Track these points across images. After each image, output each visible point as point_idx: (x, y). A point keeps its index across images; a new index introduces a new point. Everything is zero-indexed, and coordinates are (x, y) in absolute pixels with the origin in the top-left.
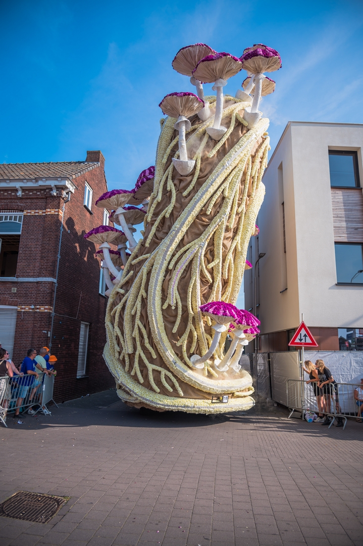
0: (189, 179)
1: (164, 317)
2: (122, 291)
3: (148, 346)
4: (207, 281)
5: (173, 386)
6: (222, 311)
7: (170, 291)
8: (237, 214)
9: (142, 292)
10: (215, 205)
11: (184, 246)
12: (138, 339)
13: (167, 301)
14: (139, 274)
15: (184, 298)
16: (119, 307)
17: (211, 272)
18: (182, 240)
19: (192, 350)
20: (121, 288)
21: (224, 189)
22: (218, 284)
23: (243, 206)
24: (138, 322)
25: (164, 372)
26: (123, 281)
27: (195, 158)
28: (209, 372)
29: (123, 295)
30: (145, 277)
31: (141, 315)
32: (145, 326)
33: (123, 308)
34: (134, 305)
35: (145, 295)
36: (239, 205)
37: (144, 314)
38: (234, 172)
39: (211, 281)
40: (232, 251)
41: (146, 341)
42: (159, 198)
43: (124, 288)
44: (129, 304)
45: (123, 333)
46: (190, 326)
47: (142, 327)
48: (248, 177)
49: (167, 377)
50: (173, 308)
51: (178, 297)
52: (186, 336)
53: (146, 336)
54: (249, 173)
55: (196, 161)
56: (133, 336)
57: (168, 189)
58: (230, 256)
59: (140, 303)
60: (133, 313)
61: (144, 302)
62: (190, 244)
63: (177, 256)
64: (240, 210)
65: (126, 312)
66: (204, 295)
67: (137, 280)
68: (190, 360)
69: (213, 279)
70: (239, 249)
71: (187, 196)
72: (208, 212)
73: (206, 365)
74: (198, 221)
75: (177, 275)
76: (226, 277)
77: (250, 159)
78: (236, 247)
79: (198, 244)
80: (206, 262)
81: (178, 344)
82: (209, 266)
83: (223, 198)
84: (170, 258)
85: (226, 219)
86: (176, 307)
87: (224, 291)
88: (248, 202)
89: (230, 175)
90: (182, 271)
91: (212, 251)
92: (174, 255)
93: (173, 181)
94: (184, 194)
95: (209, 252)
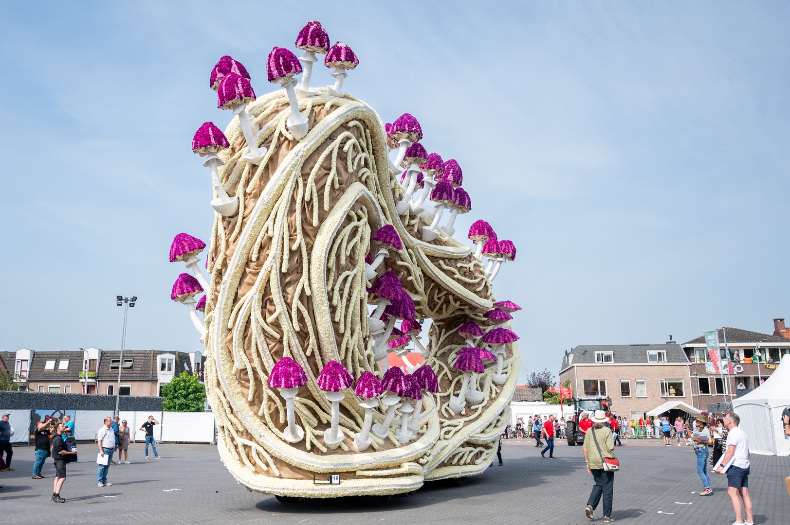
0: (233, 220)
3: (230, 416)
4: (273, 338)
7: (234, 353)
8: (290, 250)
10: (262, 248)
11: (239, 299)
13: (234, 365)
15: (252, 360)
17: (276, 325)
18: (237, 293)
19: (282, 420)
21: (268, 228)
22: (290, 337)
23: (300, 239)
25: (254, 446)
27: (237, 196)
28: (313, 445)
36: (292, 240)
38: (277, 205)
39: (278, 336)
40: (297, 296)
41: (227, 411)
46: (266, 391)
48: (298, 206)
49: (257, 452)
51: (245, 358)
52: (264, 403)
53: (226, 406)
54: (299, 202)
55: (238, 200)
62: (244, 298)
63: (234, 312)
64: (294, 247)
66: (276, 352)
68: (282, 432)
69: (281, 333)
70: (308, 292)
71: (234, 242)
72: (254, 258)
73: (307, 437)
74: (248, 270)
75: (236, 334)
76: (297, 329)
77: (300, 181)
78: (303, 290)
79: (251, 296)
80: (267, 315)
81: (260, 413)
82: (270, 319)
83: (270, 238)
84: (228, 315)
85: (276, 262)
86: (247, 372)
87: (305, 344)
88: (310, 232)
89: (272, 210)
90: (241, 329)
91: (272, 301)
92: (231, 311)
93: (223, 224)
94: (230, 239)
95: (268, 302)
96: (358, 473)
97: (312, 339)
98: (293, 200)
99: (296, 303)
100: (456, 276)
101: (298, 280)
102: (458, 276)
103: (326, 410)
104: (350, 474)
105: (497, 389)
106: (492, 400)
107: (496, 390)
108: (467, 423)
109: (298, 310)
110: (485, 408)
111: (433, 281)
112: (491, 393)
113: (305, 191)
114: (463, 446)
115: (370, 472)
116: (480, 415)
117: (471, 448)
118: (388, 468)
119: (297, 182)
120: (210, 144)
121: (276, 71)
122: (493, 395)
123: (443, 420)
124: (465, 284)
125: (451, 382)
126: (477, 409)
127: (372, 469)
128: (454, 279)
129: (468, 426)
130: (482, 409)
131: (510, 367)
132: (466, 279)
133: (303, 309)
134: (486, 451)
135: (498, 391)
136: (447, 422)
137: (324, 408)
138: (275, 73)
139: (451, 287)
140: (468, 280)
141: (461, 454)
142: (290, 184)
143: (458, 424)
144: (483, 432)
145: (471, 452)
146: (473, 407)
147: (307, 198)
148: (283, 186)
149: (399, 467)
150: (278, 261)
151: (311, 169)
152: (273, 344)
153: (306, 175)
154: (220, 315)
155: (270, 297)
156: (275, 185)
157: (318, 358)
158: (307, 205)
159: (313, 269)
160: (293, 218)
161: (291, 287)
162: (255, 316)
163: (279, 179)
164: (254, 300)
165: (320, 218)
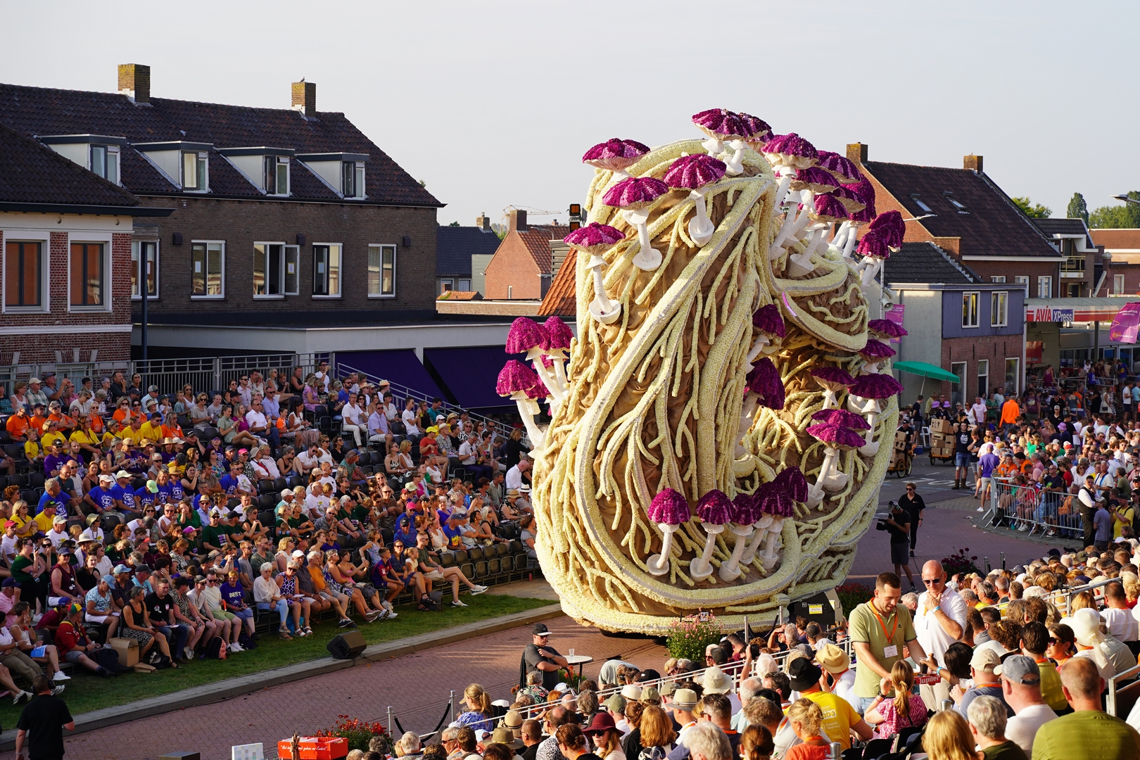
0: (612, 329)
1: (599, 508)
3: (583, 544)
4: (650, 464)
5: (623, 598)
7: (601, 478)
8: (683, 372)
9: (568, 474)
10: (650, 366)
11: (614, 420)
12: (569, 536)
13: (600, 490)
14: (564, 450)
15: (622, 485)
17: (657, 451)
18: (612, 412)
19: (647, 551)
21: (660, 347)
22: (670, 464)
23: (694, 360)
24: (566, 513)
25: (608, 578)
26: (547, 451)
28: (677, 576)
29: (549, 471)
30: (569, 457)
31: (570, 506)
32: (576, 521)
33: (549, 490)
34: (561, 490)
36: (686, 360)
37: (573, 504)
38: (672, 323)
39: (657, 462)
40: (683, 420)
42: (578, 352)
43: (549, 459)
44: (554, 486)
46: (635, 520)
47: (572, 520)
48: (696, 326)
49: (613, 585)
50: (608, 499)
51: (614, 484)
52: (631, 533)
53: (578, 533)
54: (697, 319)
55: (622, 306)
56: (564, 530)
58: (682, 427)
59: (567, 490)
60: (560, 500)
62: (621, 420)
63: (607, 433)
64: (688, 369)
65: (551, 497)
66: (652, 478)
67: (562, 456)
68: (645, 563)
69: (661, 459)
70: (696, 416)
71: (614, 354)
72: (640, 379)
73: (673, 568)
74: (631, 391)
75: (606, 457)
76: (680, 455)
77: (700, 295)
78: (691, 413)
79: (631, 420)
80: (648, 439)
81: (623, 543)
82: (652, 445)
83: (661, 359)
84: (597, 435)
85: (666, 385)
86: (613, 498)
87: (685, 469)
88: (705, 351)
89: (666, 327)
90: (614, 452)
91: (655, 425)
92: (603, 431)
93: (596, 328)
94: (610, 350)
95: (649, 426)
96: (729, 609)
97: (693, 466)
98: (691, 317)
100: (827, 318)
101: (686, 403)
102: (830, 317)
103: (693, 537)
104: (720, 611)
105: (864, 465)
106: (858, 485)
107: (863, 468)
108: (827, 524)
109: (683, 434)
110: (850, 497)
111: (795, 326)
112: (856, 471)
113: (704, 307)
114: (820, 558)
115: (741, 607)
116: (842, 511)
117: (830, 558)
118: (757, 603)
119: (696, 297)
122: (860, 477)
123: (800, 523)
124: (837, 326)
125: (801, 456)
126: (839, 500)
127: (742, 605)
128: (823, 321)
129: (828, 529)
130: (846, 500)
131: (883, 427)
132: (839, 319)
133: (688, 433)
134: (845, 558)
135: (867, 469)
136: (804, 526)
137: (690, 534)
140: (841, 321)
141: (817, 568)
142: (690, 301)
143: (816, 527)
144: (846, 534)
145: (829, 563)
146: (833, 498)
147: (706, 315)
148: (682, 304)
149: (768, 600)
150: (668, 384)
151: (712, 282)
152: (650, 470)
153: (705, 289)
154: (589, 435)
155: (653, 420)
156: (673, 302)
157: (695, 482)
158: (705, 323)
159: (704, 391)
160: (689, 338)
161: (678, 411)
162: (635, 440)
163: (677, 296)
164: (636, 425)
165: (717, 334)
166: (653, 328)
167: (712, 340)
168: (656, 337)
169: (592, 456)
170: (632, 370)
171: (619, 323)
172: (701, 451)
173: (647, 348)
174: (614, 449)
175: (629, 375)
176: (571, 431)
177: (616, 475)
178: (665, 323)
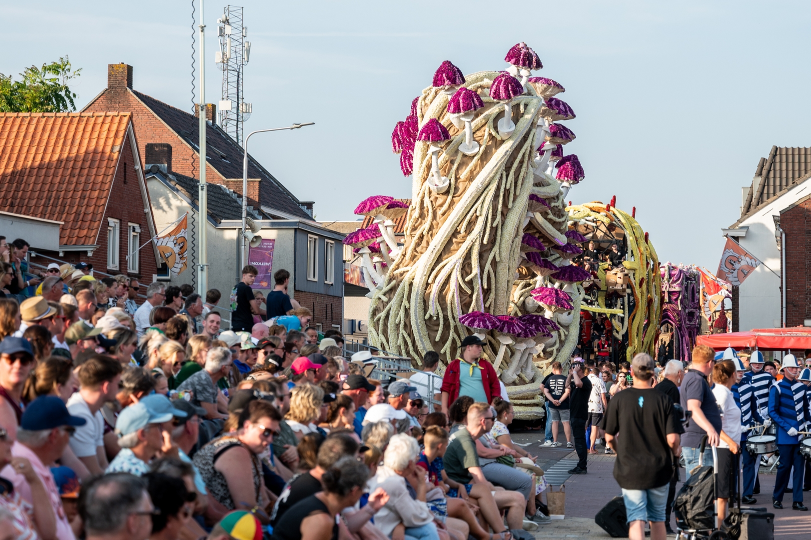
0: (444, 198)
1: (427, 326)
2: (385, 299)
3: (412, 353)
4: (465, 293)
6: (476, 323)
7: (431, 303)
8: (492, 227)
9: (405, 302)
10: (470, 223)
11: (442, 261)
12: (402, 347)
13: (428, 312)
14: (401, 285)
15: (444, 309)
16: (382, 314)
17: (470, 284)
18: (440, 256)
20: (384, 295)
21: (477, 209)
22: (477, 295)
23: (499, 218)
24: (402, 331)
26: (386, 289)
27: (449, 177)
29: (387, 303)
30: (407, 289)
31: (405, 325)
32: (409, 335)
33: (387, 316)
34: (398, 314)
35: (407, 306)
36: (494, 219)
37: (408, 323)
38: (486, 192)
39: (469, 292)
40: (489, 262)
41: (411, 348)
42: (416, 214)
43: (387, 295)
44: (392, 314)
45: (388, 341)
46: (452, 334)
47: (406, 335)
48: (502, 194)
50: (435, 318)
51: (439, 308)
52: (448, 344)
53: (410, 345)
54: (502, 189)
55: (450, 180)
56: (398, 344)
57: (425, 205)
59: (404, 314)
60: (397, 322)
61: (407, 311)
62: (447, 260)
63: (436, 270)
64: (494, 225)
65: (390, 321)
66: (465, 304)
67: (399, 290)
69: (472, 289)
70: (498, 259)
71: (443, 215)
72: (462, 231)
74: (454, 240)
75: (435, 288)
76: (486, 287)
77: (504, 173)
78: (494, 257)
79: (454, 260)
80: (464, 275)
81: (442, 351)
82: (467, 279)
83: (477, 217)
84: (429, 273)
85: (480, 236)
86: (438, 318)
87: (487, 298)
88: (505, 213)
89: (481, 195)
90: (441, 284)
91: (470, 265)
92: (433, 270)
93: (430, 197)
94: (439, 212)
95: (466, 266)
97: (492, 296)
98: (498, 188)
99: (488, 266)
100: (548, 217)
101: (492, 248)
109: (488, 272)
113: (506, 182)
118: (527, 399)
119: (502, 175)
120: (440, 140)
121: (504, 94)
130: (556, 352)
133: (492, 271)
135: (566, 333)
138: (503, 95)
139: (544, 227)
140: (557, 219)
142: (498, 176)
146: (549, 350)
147: (508, 187)
148: (493, 178)
149: (533, 398)
150: (481, 235)
151: (512, 164)
152: (465, 298)
153: (508, 168)
154: (424, 272)
155: (469, 261)
156: (487, 176)
157: (492, 308)
158: (507, 192)
159: (504, 241)
160: (496, 203)
161: (485, 255)
162: (456, 275)
163: (490, 173)
164: (457, 264)
165: (514, 201)
166: (473, 195)
167: (510, 205)
168: (474, 201)
169: (424, 288)
170: (456, 225)
171: (447, 193)
172: (499, 285)
173: (468, 210)
174: (441, 282)
175: (455, 229)
176: (408, 271)
177: (441, 302)
178: (481, 191)
